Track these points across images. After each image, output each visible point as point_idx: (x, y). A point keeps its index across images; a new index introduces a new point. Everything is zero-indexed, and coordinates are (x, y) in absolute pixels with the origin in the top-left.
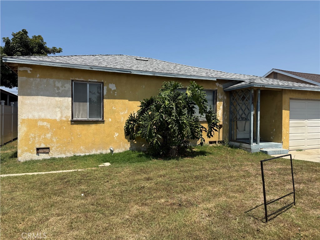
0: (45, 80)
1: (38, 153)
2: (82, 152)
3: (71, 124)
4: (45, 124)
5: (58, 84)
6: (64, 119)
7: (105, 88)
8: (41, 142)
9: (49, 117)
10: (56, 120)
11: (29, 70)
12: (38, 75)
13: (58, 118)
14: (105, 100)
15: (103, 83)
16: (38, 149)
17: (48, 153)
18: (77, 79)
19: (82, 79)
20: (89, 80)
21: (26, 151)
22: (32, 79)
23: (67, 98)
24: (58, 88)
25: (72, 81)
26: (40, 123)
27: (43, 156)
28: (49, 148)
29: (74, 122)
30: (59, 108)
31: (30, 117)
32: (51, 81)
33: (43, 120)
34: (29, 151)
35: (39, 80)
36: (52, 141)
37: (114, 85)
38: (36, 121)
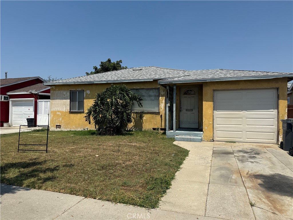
0: (59, 92)
1: (56, 128)
2: (74, 129)
3: (70, 114)
4: (59, 113)
5: (65, 93)
6: (67, 111)
7: (85, 93)
8: (58, 122)
9: (61, 110)
10: (63, 111)
11: (54, 87)
12: (57, 90)
13: (64, 110)
14: (84, 100)
15: (84, 90)
16: (57, 126)
17: (60, 128)
18: (72, 90)
19: (74, 89)
20: (77, 89)
21: (52, 126)
22: (55, 92)
23: (68, 100)
24: (64, 95)
25: (70, 91)
26: (58, 113)
27: (58, 129)
28: (60, 126)
29: (71, 112)
30: (65, 105)
31: (54, 110)
32: (62, 91)
33: (59, 111)
34: (53, 126)
35: (57, 91)
36: (62, 122)
37: (89, 91)
38: (56, 112)
